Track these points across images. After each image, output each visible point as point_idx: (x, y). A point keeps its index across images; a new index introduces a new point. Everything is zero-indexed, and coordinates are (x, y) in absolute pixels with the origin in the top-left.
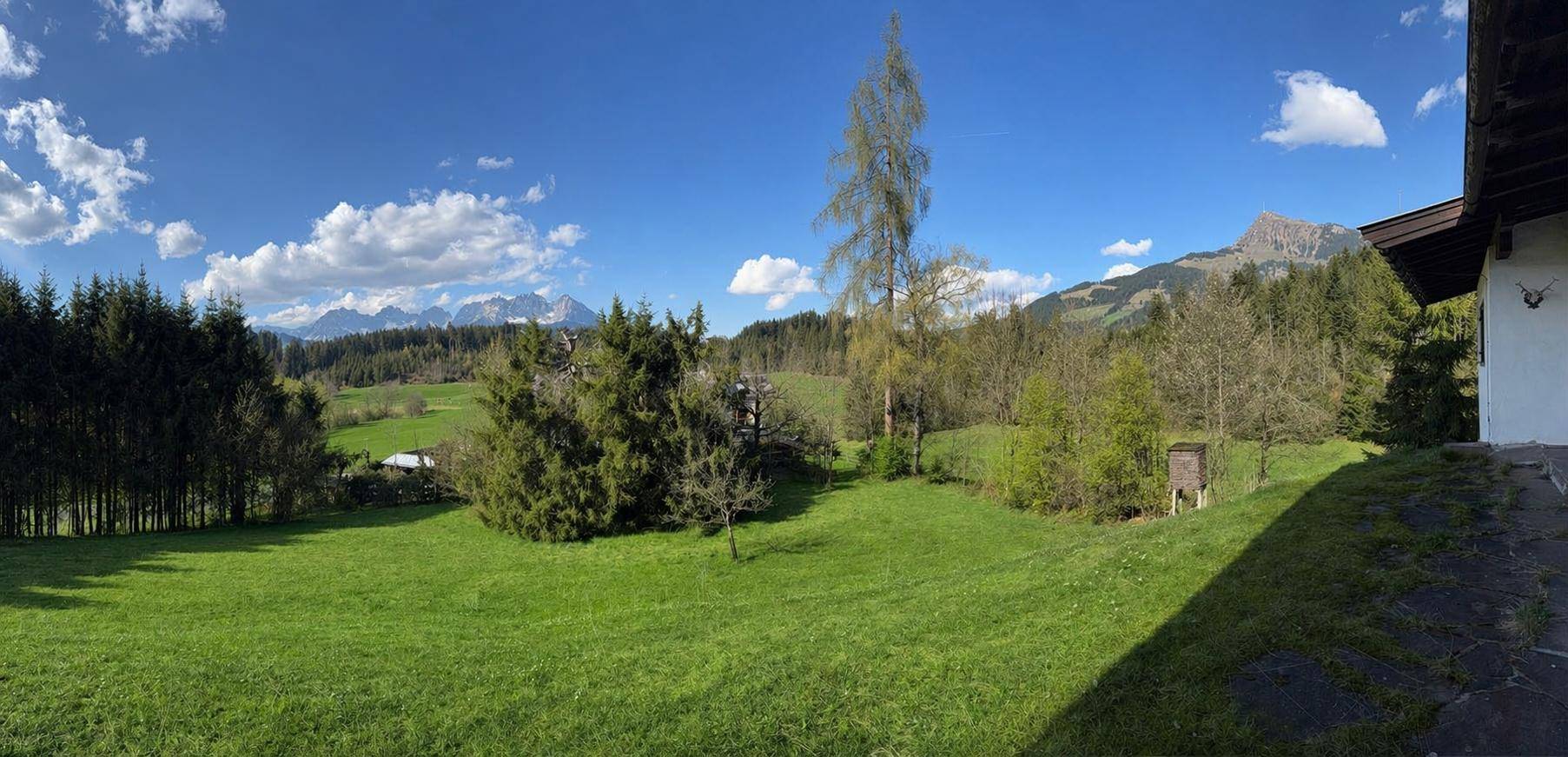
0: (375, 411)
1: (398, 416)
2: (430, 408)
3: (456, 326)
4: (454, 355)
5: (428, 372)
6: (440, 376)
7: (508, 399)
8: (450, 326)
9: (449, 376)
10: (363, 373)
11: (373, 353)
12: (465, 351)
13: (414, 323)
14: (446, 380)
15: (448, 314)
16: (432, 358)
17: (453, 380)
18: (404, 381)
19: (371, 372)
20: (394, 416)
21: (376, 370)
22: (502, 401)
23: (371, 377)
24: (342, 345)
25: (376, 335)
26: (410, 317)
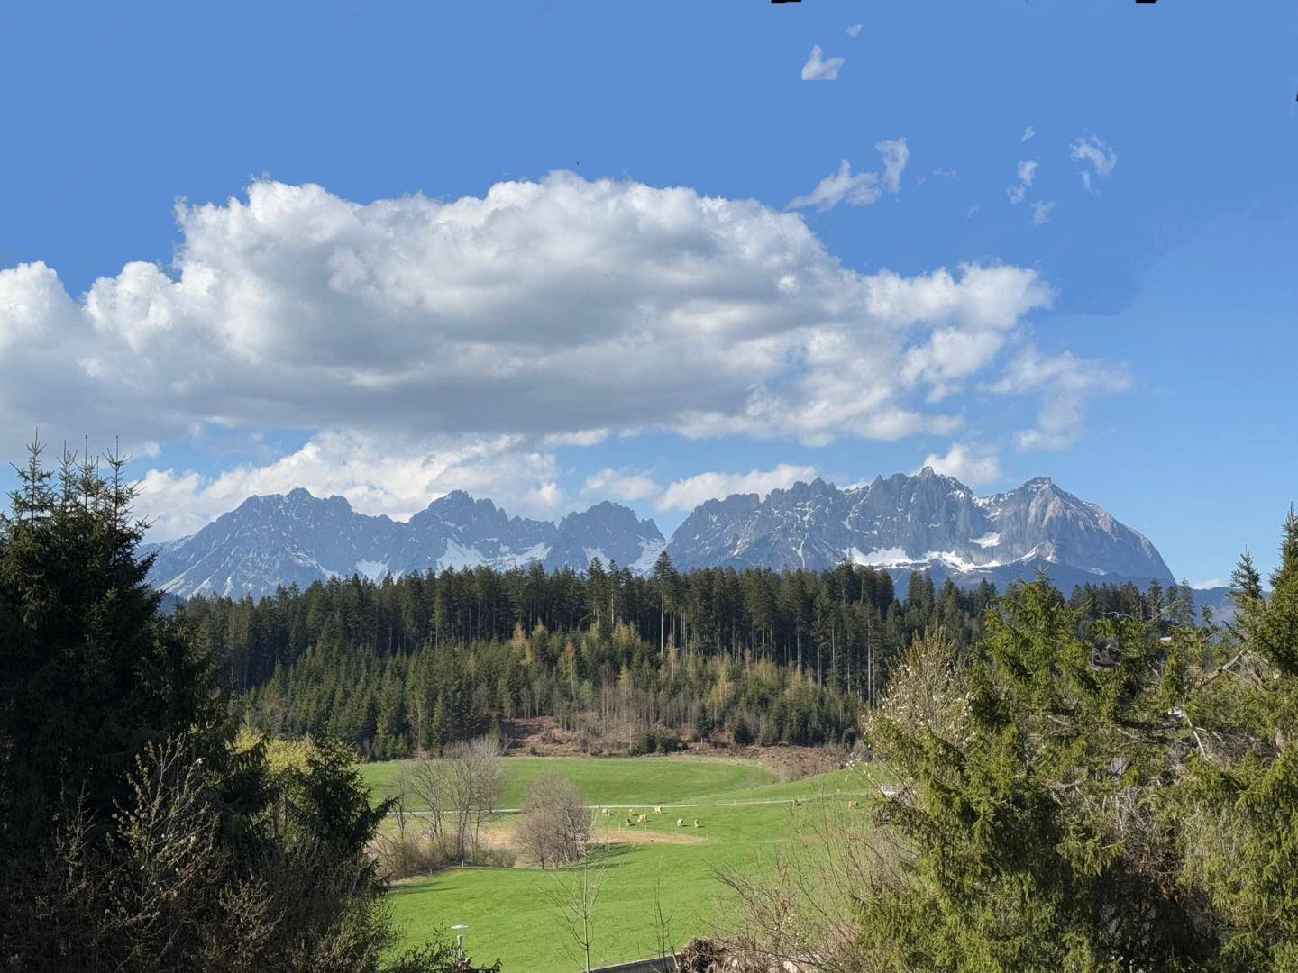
0: (425, 845)
1: (501, 861)
2: (601, 836)
3: (683, 568)
4: (677, 660)
5: (591, 715)
6: (628, 732)
7: (984, 808)
8: (663, 565)
9: (659, 729)
10: (373, 709)
11: (408, 646)
12: (709, 651)
13: (539, 553)
14: (650, 746)
15: (650, 529)
16: (605, 667)
17: (671, 746)
18: (512, 738)
19: (403, 710)
20: (490, 861)
21: (417, 702)
22: (968, 814)
23: (401, 727)
24: (304, 614)
25: (415, 585)
26: (528, 531)
